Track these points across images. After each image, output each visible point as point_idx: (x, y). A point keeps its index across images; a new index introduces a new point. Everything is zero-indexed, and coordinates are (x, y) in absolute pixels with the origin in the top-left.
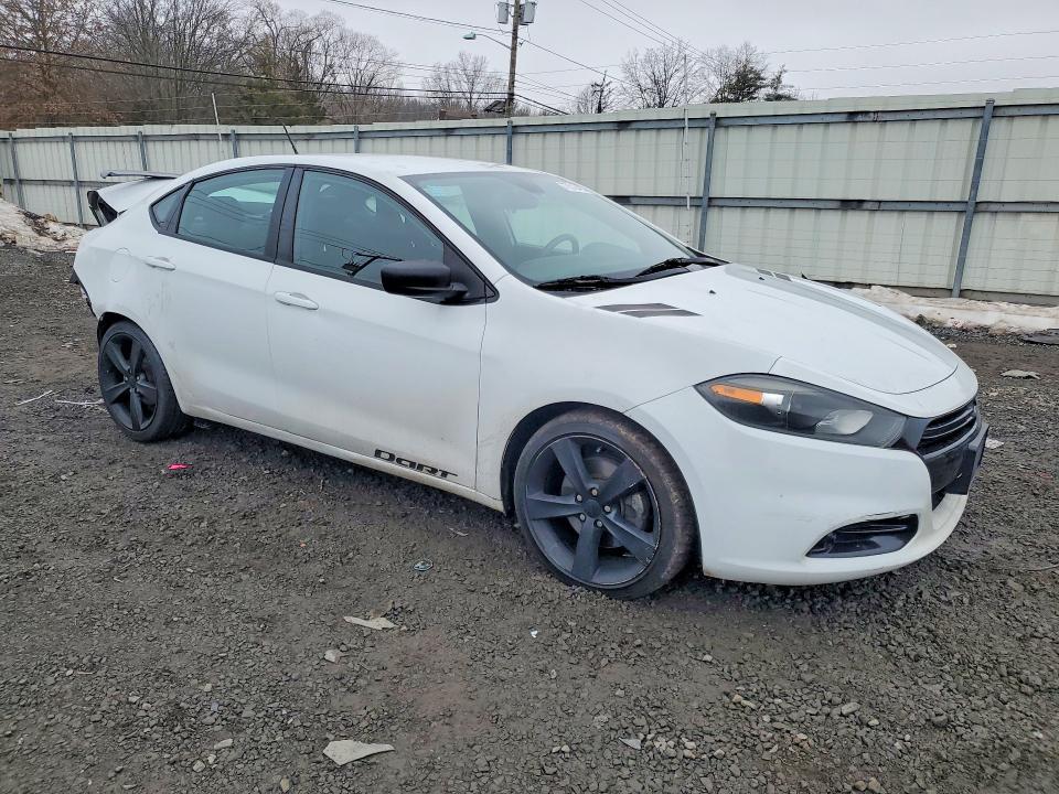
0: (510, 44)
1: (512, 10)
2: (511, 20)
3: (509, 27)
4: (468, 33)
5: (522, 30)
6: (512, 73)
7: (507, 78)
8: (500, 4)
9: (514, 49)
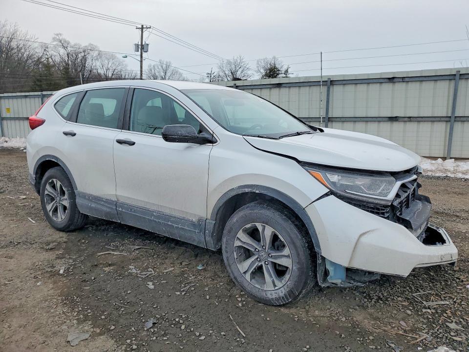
0: (140, 60)
1: (140, 46)
2: (140, 50)
3: (139, 53)
4: (124, 55)
5: (144, 55)
6: (141, 71)
7: (139, 72)
8: (135, 45)
9: (141, 61)
